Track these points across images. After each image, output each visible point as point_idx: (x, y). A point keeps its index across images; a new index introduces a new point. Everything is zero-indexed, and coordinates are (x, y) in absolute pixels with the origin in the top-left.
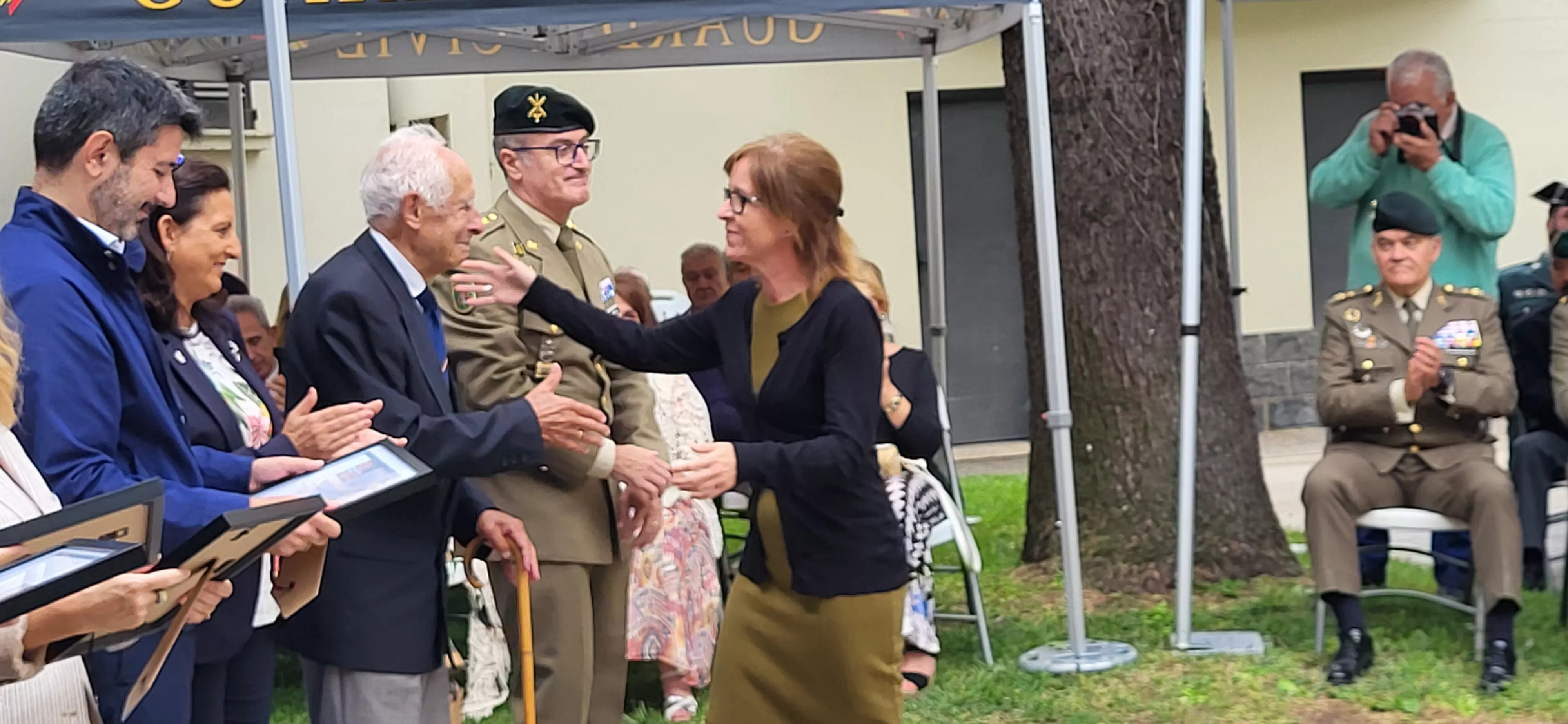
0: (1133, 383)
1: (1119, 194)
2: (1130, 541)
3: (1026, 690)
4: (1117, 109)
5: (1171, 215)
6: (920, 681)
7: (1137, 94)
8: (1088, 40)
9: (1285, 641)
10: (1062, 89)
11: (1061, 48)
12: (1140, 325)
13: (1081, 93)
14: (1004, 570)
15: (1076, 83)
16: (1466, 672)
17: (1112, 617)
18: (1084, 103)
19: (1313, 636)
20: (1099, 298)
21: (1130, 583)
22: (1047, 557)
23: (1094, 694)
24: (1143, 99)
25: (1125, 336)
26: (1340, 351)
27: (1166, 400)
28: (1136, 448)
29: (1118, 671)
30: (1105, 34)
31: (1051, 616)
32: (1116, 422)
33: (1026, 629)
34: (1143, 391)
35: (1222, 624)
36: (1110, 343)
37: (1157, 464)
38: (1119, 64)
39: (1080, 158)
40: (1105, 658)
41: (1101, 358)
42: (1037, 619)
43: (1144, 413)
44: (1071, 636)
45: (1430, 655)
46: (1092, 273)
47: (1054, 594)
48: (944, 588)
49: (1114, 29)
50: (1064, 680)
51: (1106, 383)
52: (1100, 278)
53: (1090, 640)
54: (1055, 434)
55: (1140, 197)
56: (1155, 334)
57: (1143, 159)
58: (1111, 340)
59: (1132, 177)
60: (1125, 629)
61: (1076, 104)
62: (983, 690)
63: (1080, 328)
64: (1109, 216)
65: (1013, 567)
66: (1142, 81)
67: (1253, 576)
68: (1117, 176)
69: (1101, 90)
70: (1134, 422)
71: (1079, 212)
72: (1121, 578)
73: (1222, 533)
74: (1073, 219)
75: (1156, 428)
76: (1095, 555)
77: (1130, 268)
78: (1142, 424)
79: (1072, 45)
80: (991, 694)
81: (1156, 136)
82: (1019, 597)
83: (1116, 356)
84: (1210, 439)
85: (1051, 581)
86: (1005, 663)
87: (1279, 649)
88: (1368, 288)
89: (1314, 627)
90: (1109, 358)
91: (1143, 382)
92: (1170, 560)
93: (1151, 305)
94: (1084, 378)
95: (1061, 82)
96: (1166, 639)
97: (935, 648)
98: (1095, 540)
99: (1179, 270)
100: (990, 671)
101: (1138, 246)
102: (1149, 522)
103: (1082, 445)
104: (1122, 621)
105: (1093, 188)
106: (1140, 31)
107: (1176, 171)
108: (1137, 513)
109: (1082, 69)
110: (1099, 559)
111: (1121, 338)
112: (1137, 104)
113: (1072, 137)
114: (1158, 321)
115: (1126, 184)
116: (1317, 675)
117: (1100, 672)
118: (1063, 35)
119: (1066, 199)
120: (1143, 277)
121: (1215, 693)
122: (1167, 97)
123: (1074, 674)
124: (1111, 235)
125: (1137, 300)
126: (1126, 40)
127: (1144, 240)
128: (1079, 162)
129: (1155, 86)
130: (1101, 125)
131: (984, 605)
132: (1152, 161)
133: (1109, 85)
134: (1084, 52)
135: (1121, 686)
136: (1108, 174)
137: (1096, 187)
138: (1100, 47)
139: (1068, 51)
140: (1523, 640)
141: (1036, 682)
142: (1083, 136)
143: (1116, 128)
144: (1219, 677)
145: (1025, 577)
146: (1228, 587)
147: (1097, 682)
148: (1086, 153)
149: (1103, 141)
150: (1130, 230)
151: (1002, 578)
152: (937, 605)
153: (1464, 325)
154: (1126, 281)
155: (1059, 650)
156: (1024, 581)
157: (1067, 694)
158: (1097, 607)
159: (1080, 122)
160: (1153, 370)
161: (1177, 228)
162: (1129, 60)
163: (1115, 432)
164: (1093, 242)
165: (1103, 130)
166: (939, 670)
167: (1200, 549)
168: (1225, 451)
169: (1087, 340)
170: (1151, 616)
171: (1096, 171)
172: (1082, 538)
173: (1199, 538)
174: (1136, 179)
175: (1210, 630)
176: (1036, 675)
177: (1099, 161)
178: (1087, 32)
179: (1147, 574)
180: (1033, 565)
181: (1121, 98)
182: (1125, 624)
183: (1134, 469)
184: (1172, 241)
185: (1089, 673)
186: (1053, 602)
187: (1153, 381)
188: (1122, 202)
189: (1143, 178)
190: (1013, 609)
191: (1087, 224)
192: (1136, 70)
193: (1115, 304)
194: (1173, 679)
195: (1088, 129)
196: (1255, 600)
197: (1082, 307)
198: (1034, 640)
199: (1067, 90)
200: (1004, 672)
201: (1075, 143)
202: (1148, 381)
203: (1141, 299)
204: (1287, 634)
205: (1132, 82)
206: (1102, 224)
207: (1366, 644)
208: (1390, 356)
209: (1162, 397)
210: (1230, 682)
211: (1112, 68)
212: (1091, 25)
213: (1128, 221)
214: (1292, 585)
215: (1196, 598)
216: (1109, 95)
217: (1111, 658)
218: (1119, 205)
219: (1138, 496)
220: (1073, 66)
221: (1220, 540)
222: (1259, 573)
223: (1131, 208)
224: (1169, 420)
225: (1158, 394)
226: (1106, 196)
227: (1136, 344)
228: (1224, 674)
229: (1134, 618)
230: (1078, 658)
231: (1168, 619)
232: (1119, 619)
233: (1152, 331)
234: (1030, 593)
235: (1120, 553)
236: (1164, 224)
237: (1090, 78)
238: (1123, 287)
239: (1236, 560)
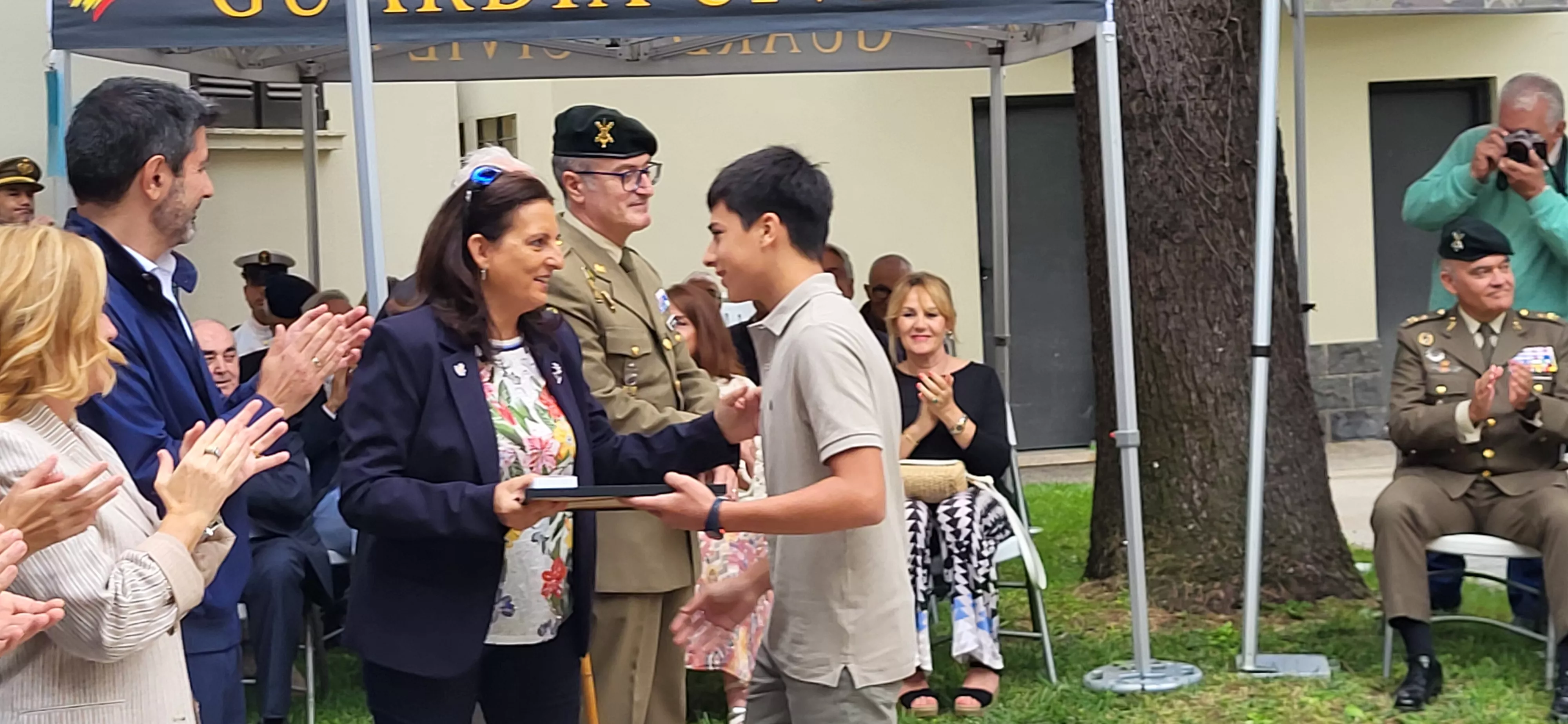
0: (1202, 402)
1: (1190, 211)
2: (1196, 560)
3: (1090, 709)
4: (1189, 127)
5: (1242, 233)
6: (984, 697)
7: (1209, 111)
8: (1160, 57)
9: (1351, 666)
10: (1134, 104)
11: (1133, 64)
12: (1208, 343)
13: (1153, 110)
14: (1070, 586)
15: (1147, 98)
16: (1537, 701)
17: (1177, 636)
18: (1156, 119)
19: (1382, 660)
20: (1167, 315)
21: (1195, 603)
22: (1111, 574)
23: (1158, 716)
24: (1215, 116)
25: (1193, 353)
26: (1413, 375)
27: (1233, 419)
28: (1203, 467)
29: (1182, 692)
30: (1177, 51)
31: (1116, 634)
32: (1184, 440)
33: (1091, 647)
34: (1210, 410)
35: (1289, 646)
36: (1178, 361)
37: (1224, 482)
38: (1191, 81)
39: (1152, 175)
40: (1170, 679)
41: (1169, 375)
42: (1101, 637)
43: (1212, 431)
44: (1136, 656)
45: (1500, 682)
46: (1161, 288)
47: (1119, 612)
48: (1007, 603)
49: (1187, 46)
50: (1128, 700)
51: (1174, 401)
52: (1168, 296)
53: (1154, 660)
54: (1123, 453)
55: (1210, 215)
56: (1224, 352)
57: (1215, 176)
58: (1179, 358)
59: (1202, 195)
60: (1190, 649)
61: (1147, 120)
62: (1048, 708)
63: (1149, 346)
64: (1180, 234)
65: (1077, 583)
66: (1214, 99)
67: (1319, 598)
68: (1188, 194)
69: (1172, 107)
70: (1200, 440)
71: (1149, 229)
72: (1187, 598)
73: (1289, 554)
74: (1143, 236)
75: (1223, 447)
76: (1160, 573)
77: (1199, 286)
78: (1209, 443)
79: (1144, 61)
80: (1055, 713)
81: (1227, 154)
82: (1083, 614)
83: (1184, 374)
84: (1277, 460)
85: (1116, 599)
86: (1069, 681)
87: (1346, 674)
88: (1442, 312)
89: (1382, 651)
90: (1177, 375)
91: (1211, 401)
92: (1236, 580)
93: (1220, 323)
94: (1152, 396)
95: (1133, 98)
96: (1232, 660)
97: (999, 665)
98: (1160, 558)
99: (1250, 289)
100: (1055, 690)
101: (1207, 263)
102: (1215, 541)
103: (1149, 463)
104: (1187, 641)
105: (1162, 205)
106: (1212, 48)
107: (1247, 189)
108: (1203, 532)
109: (1154, 86)
110: (1163, 577)
111: (1189, 355)
112: (1208, 122)
113: (1143, 154)
114: (1227, 340)
115: (1196, 202)
116: (1385, 701)
117: (1164, 692)
118: (1135, 52)
119: (1136, 215)
120: (1212, 295)
121: (1280, 717)
122: (1239, 115)
123: (1138, 694)
124: (1180, 252)
125: (1206, 318)
126: (1199, 56)
127: (1213, 257)
128: (1150, 178)
129: (1227, 103)
130: (1172, 142)
131: (1048, 622)
132: (1223, 178)
133: (1180, 102)
134: (1156, 69)
135: (1186, 708)
136: (1179, 191)
137: (1167, 205)
138: (1172, 63)
139: (1140, 67)
141: (1101, 701)
142: (1154, 153)
143: (1188, 146)
144: (1285, 701)
145: (1089, 595)
146: (1293, 609)
147: (1162, 703)
148: (1156, 169)
149: (1172, 159)
150: (1199, 248)
151: (1067, 594)
152: (1001, 621)
153: (1540, 351)
154: (1195, 300)
155: (1124, 669)
156: (1089, 598)
157: (1132, 714)
158: (1162, 625)
159: (1150, 138)
160: (1221, 388)
161: (1248, 246)
162: (1201, 77)
163: (1182, 451)
164: (1162, 258)
165: (1175, 147)
166: (1002, 686)
167: (1267, 569)
168: (1293, 471)
169: (1155, 357)
170: (1216, 636)
171: (1165, 188)
172: (1148, 555)
173: (1266, 558)
174: (1207, 196)
175: (1276, 653)
176: (1100, 694)
177: (1170, 177)
178: (1159, 49)
179: (1213, 592)
180: (1097, 581)
181: (1192, 114)
182: (1189, 645)
183: (1202, 488)
184: (1242, 259)
185: (1154, 693)
186: (1117, 620)
187: (1221, 400)
188: (1192, 219)
189: (1214, 195)
190: (1077, 626)
191: (1157, 241)
192: (1208, 87)
193: (1183, 320)
194: (1238, 702)
195: (1159, 147)
196: (1321, 622)
197: (1150, 324)
198: (1098, 659)
199: (1138, 107)
200: (1067, 691)
201: (1145, 160)
202: (1216, 399)
203: (1210, 316)
204: (1354, 658)
205: (1204, 99)
206: (1172, 241)
207: (1435, 670)
208: (1463, 381)
209: (1230, 415)
210: (1296, 707)
211: (1184, 85)
212: (1163, 40)
213: (1199, 238)
214: (1360, 607)
215: (1262, 619)
216: (1180, 112)
217: (1176, 679)
218: (1189, 222)
219: (1204, 515)
220: (1145, 83)
221: (1286, 561)
222: (1326, 595)
223: (1201, 226)
224: (1237, 438)
225: (1226, 413)
226: (1176, 214)
227: (1204, 363)
228: (1290, 699)
229: (1198, 638)
230: (1143, 678)
231: (1234, 639)
232: (1184, 639)
233: (1220, 350)
234: (1094, 611)
235: (1186, 572)
236: (1234, 242)
237: (1161, 94)
238: (1192, 305)
239: (1302, 581)
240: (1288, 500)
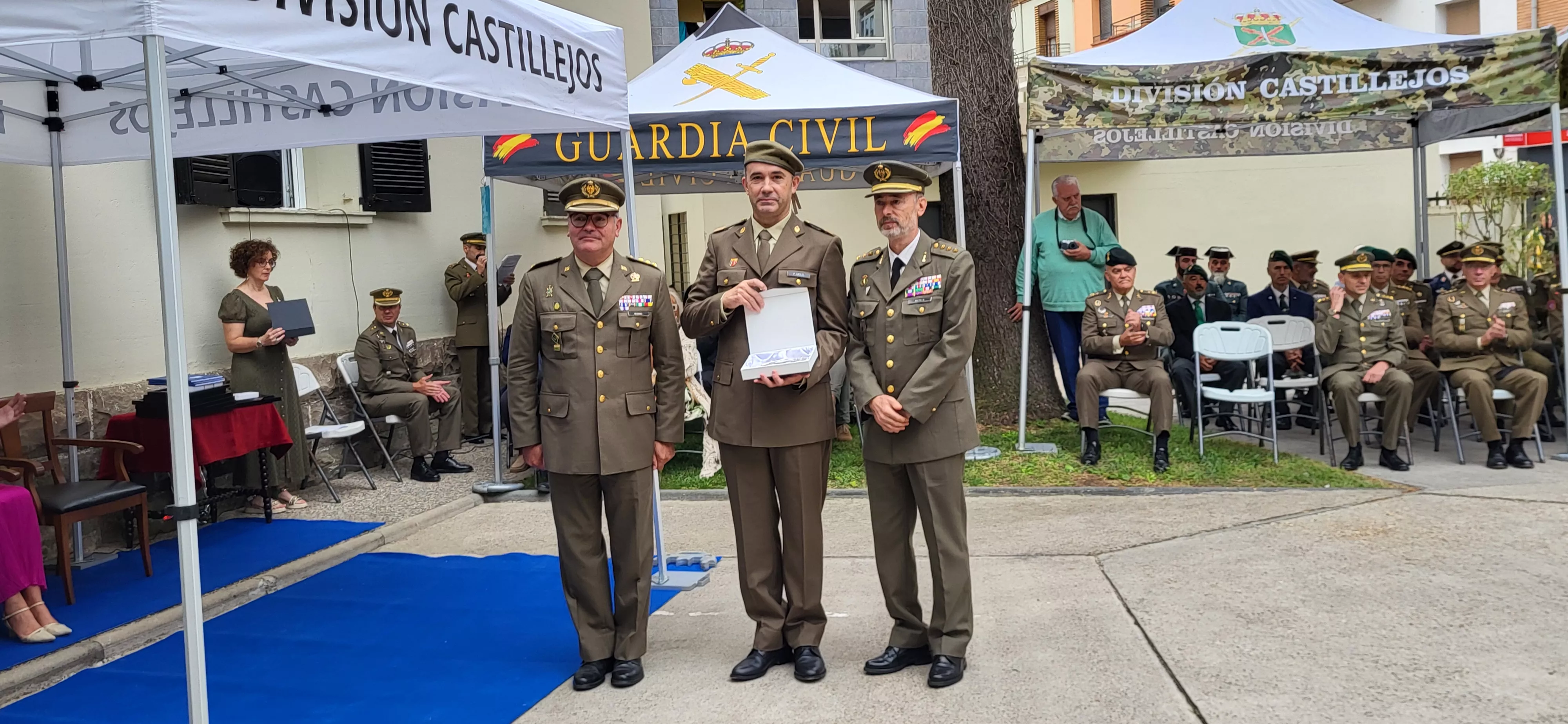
0: (998, 332)
1: (991, 246)
2: (996, 402)
7: (1001, 203)
8: (979, 179)
9: (1066, 448)
13: (975, 203)
15: (973, 198)
16: (1149, 462)
18: (977, 207)
21: (996, 421)
23: (982, 470)
24: (1003, 205)
26: (1092, 320)
28: (999, 361)
29: (992, 460)
30: (986, 177)
32: (989, 350)
34: (1002, 336)
35: (1038, 440)
36: (987, 314)
37: (1009, 368)
38: (992, 190)
40: (987, 454)
41: (983, 321)
45: (1133, 454)
51: (985, 332)
57: (1003, 232)
60: (995, 441)
61: (973, 207)
66: (1003, 198)
68: (990, 238)
69: (984, 201)
70: (997, 349)
73: (1037, 400)
75: (1008, 352)
79: (972, 181)
83: (990, 320)
87: (1064, 451)
88: (1105, 290)
90: (986, 321)
91: (1002, 332)
92: (1015, 411)
93: (1005, 297)
96: (1014, 446)
98: (980, 402)
101: (999, 270)
102: (1004, 395)
105: (979, 243)
106: (1002, 175)
108: (998, 391)
109: (976, 192)
111: (992, 312)
112: (1000, 208)
113: (971, 222)
117: (985, 460)
118: (969, 177)
120: (1002, 285)
121: (1036, 470)
122: (1013, 205)
123: (973, 461)
124: (987, 265)
126: (996, 179)
127: (1002, 267)
128: (974, 233)
129: (1008, 200)
130: (984, 217)
133: (988, 199)
134: (977, 184)
135: (995, 467)
136: (986, 237)
137: (981, 245)
138: (984, 182)
139: (970, 184)
140: (1173, 449)
142: (976, 222)
143: (991, 218)
144: (1038, 464)
146: (1041, 423)
147: (984, 465)
149: (985, 224)
150: (995, 263)
153: (1149, 307)
154: (994, 286)
159: (975, 215)
162: (997, 188)
163: (989, 354)
165: (985, 219)
167: (1029, 406)
168: (1038, 363)
170: (1006, 435)
171: (981, 237)
173: (1029, 401)
175: (1034, 442)
177: (983, 233)
178: (978, 176)
179: (1005, 416)
181: (993, 204)
182: (994, 439)
183: (998, 370)
185: (981, 460)
187: (1006, 331)
189: (1002, 239)
192: (1000, 192)
193: (989, 296)
194: (1018, 463)
195: (978, 219)
196: (1052, 429)
199: (970, 201)
201: (972, 225)
203: (1001, 294)
204: (1068, 444)
205: (998, 198)
206: (983, 260)
207: (1100, 449)
208: (1115, 321)
209: (1013, 340)
210: (1043, 465)
211: (989, 191)
212: (980, 172)
213: (995, 258)
215: (1027, 428)
216: (988, 204)
217: (990, 454)
218: (991, 251)
219: (999, 383)
220: (972, 191)
221: (1036, 402)
222: (1054, 417)
223: (996, 253)
224: (1013, 349)
228: (1040, 462)
229: (998, 436)
231: (1015, 436)
232: (992, 437)
235: (993, 408)
238: (993, 289)
239: (1043, 411)
240: (1036, 376)
